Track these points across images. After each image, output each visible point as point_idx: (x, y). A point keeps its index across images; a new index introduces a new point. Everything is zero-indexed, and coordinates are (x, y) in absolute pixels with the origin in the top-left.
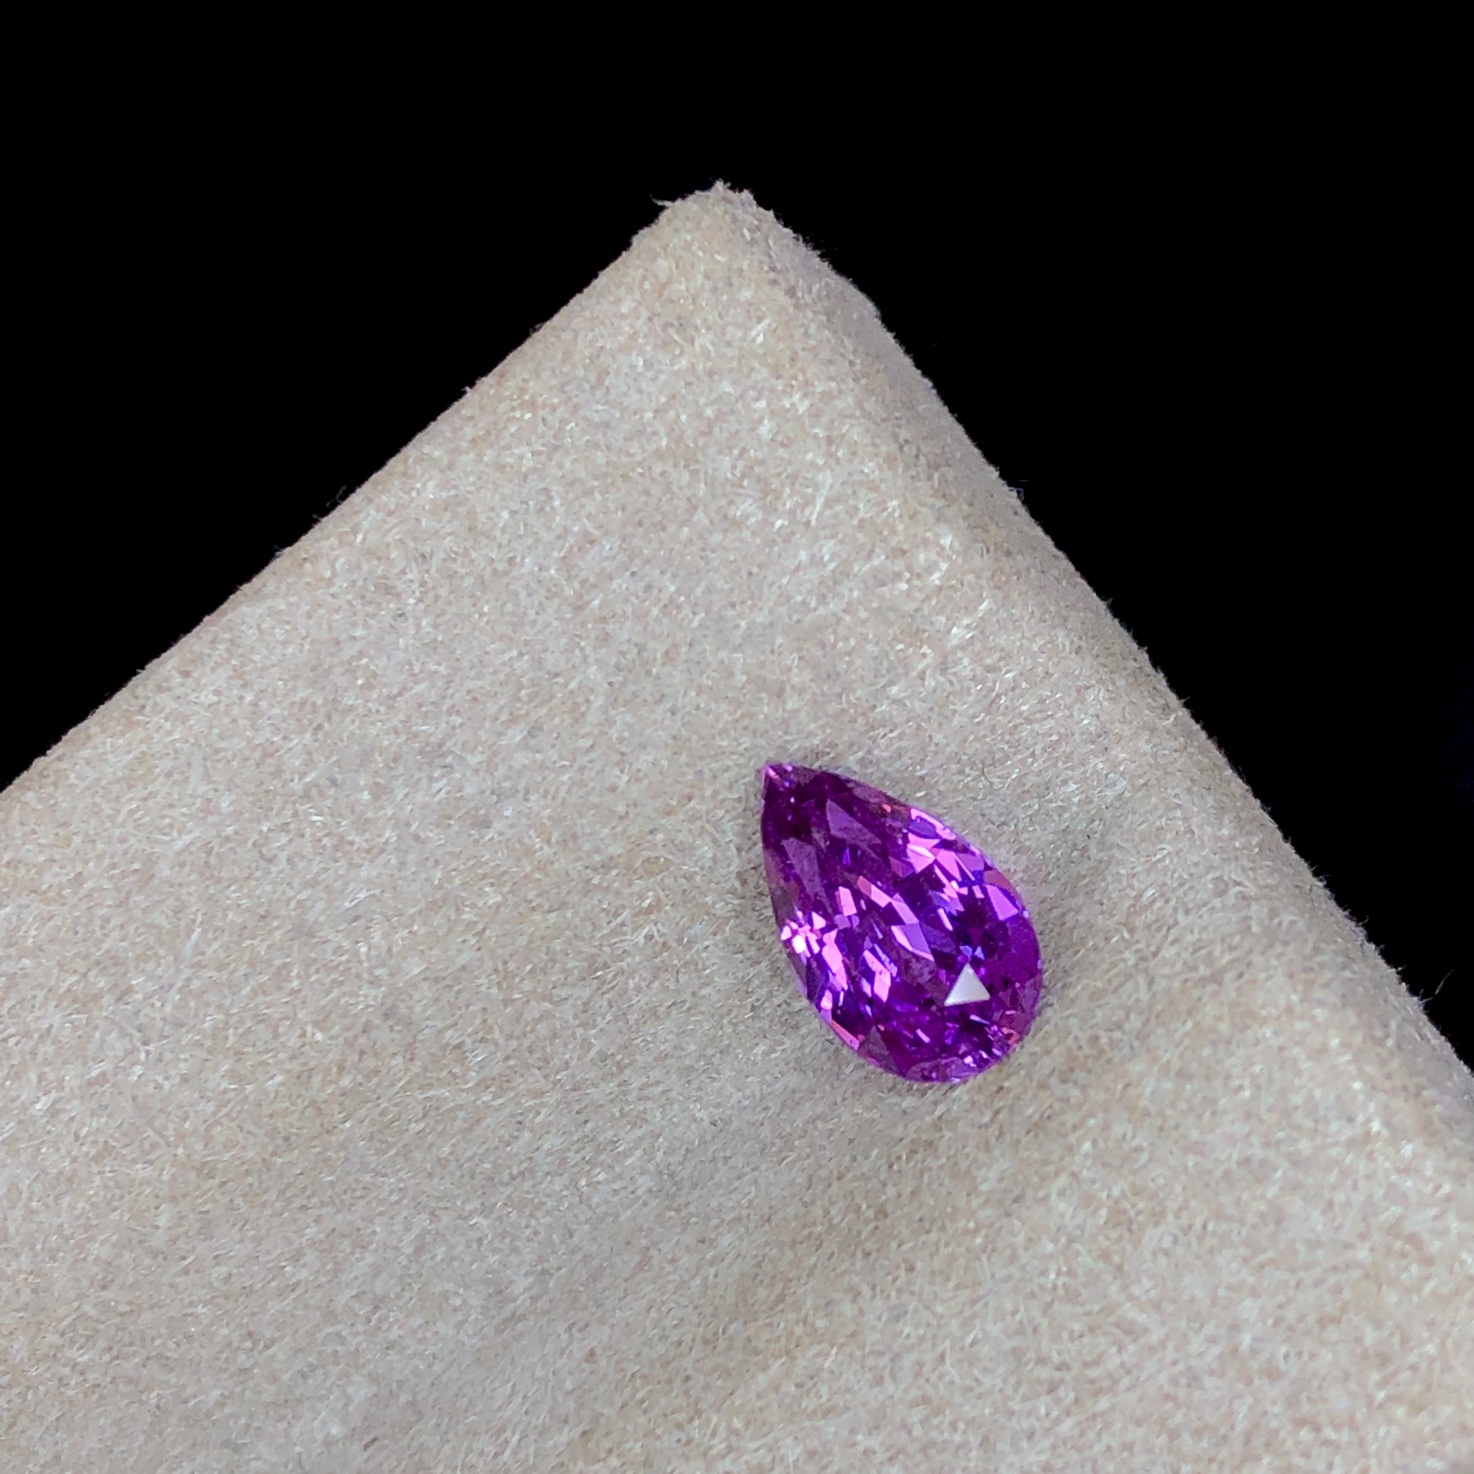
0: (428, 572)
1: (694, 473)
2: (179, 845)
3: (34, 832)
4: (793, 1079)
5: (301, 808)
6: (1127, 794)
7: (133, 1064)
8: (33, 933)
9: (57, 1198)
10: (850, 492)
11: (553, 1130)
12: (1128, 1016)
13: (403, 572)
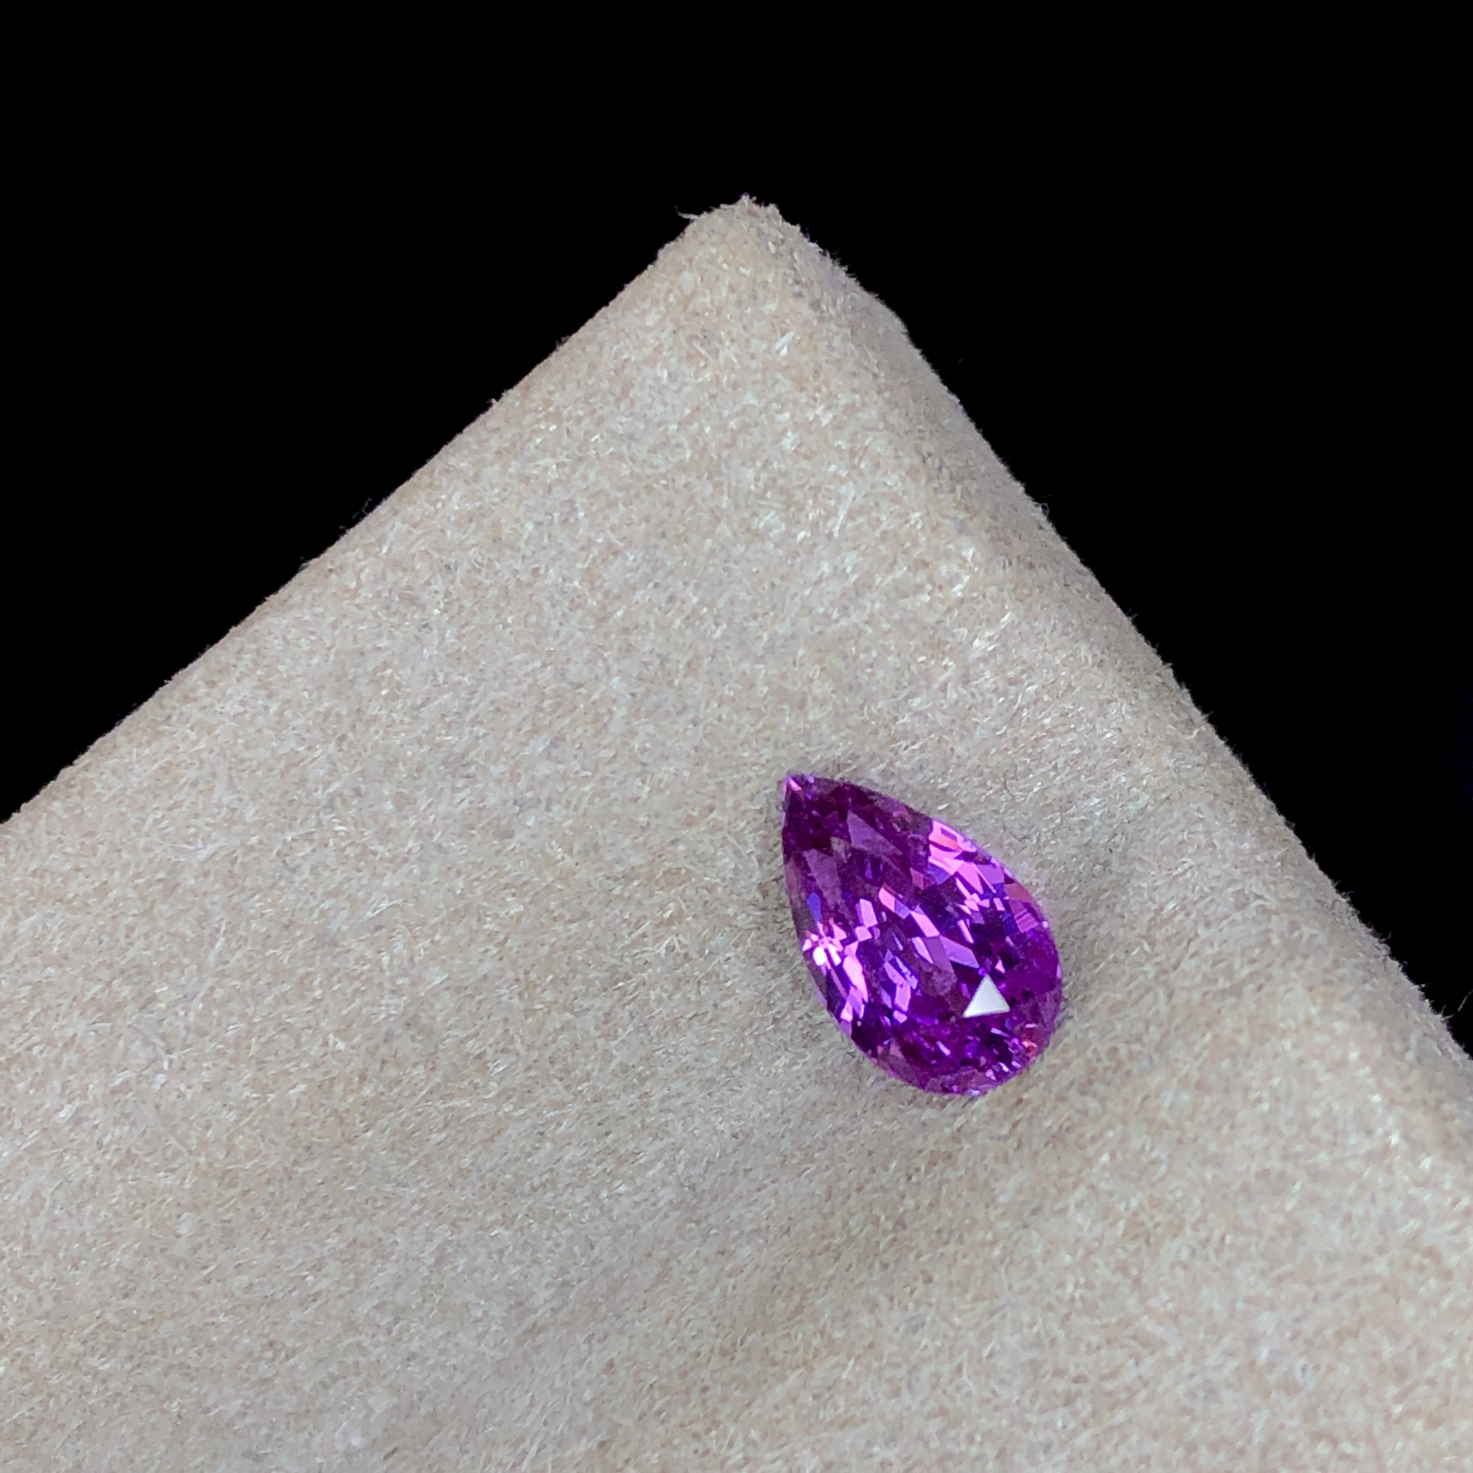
0: (452, 582)
1: (718, 486)
2: (203, 855)
3: (60, 841)
4: (814, 1092)
5: (325, 818)
6: (1150, 808)
7: (158, 1072)
8: (59, 941)
9: (79, 1207)
10: (872, 503)
11: (574, 1141)
12: (1147, 1028)
13: (428, 583)
